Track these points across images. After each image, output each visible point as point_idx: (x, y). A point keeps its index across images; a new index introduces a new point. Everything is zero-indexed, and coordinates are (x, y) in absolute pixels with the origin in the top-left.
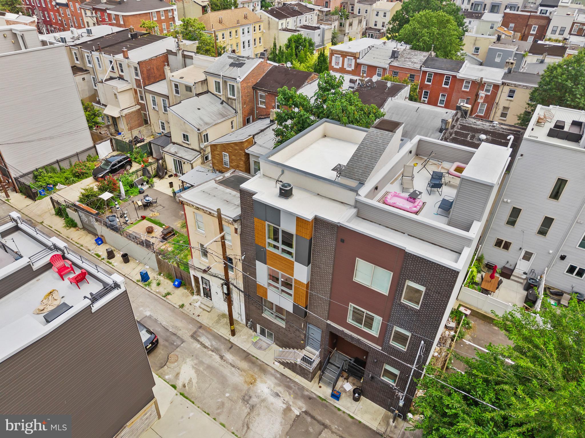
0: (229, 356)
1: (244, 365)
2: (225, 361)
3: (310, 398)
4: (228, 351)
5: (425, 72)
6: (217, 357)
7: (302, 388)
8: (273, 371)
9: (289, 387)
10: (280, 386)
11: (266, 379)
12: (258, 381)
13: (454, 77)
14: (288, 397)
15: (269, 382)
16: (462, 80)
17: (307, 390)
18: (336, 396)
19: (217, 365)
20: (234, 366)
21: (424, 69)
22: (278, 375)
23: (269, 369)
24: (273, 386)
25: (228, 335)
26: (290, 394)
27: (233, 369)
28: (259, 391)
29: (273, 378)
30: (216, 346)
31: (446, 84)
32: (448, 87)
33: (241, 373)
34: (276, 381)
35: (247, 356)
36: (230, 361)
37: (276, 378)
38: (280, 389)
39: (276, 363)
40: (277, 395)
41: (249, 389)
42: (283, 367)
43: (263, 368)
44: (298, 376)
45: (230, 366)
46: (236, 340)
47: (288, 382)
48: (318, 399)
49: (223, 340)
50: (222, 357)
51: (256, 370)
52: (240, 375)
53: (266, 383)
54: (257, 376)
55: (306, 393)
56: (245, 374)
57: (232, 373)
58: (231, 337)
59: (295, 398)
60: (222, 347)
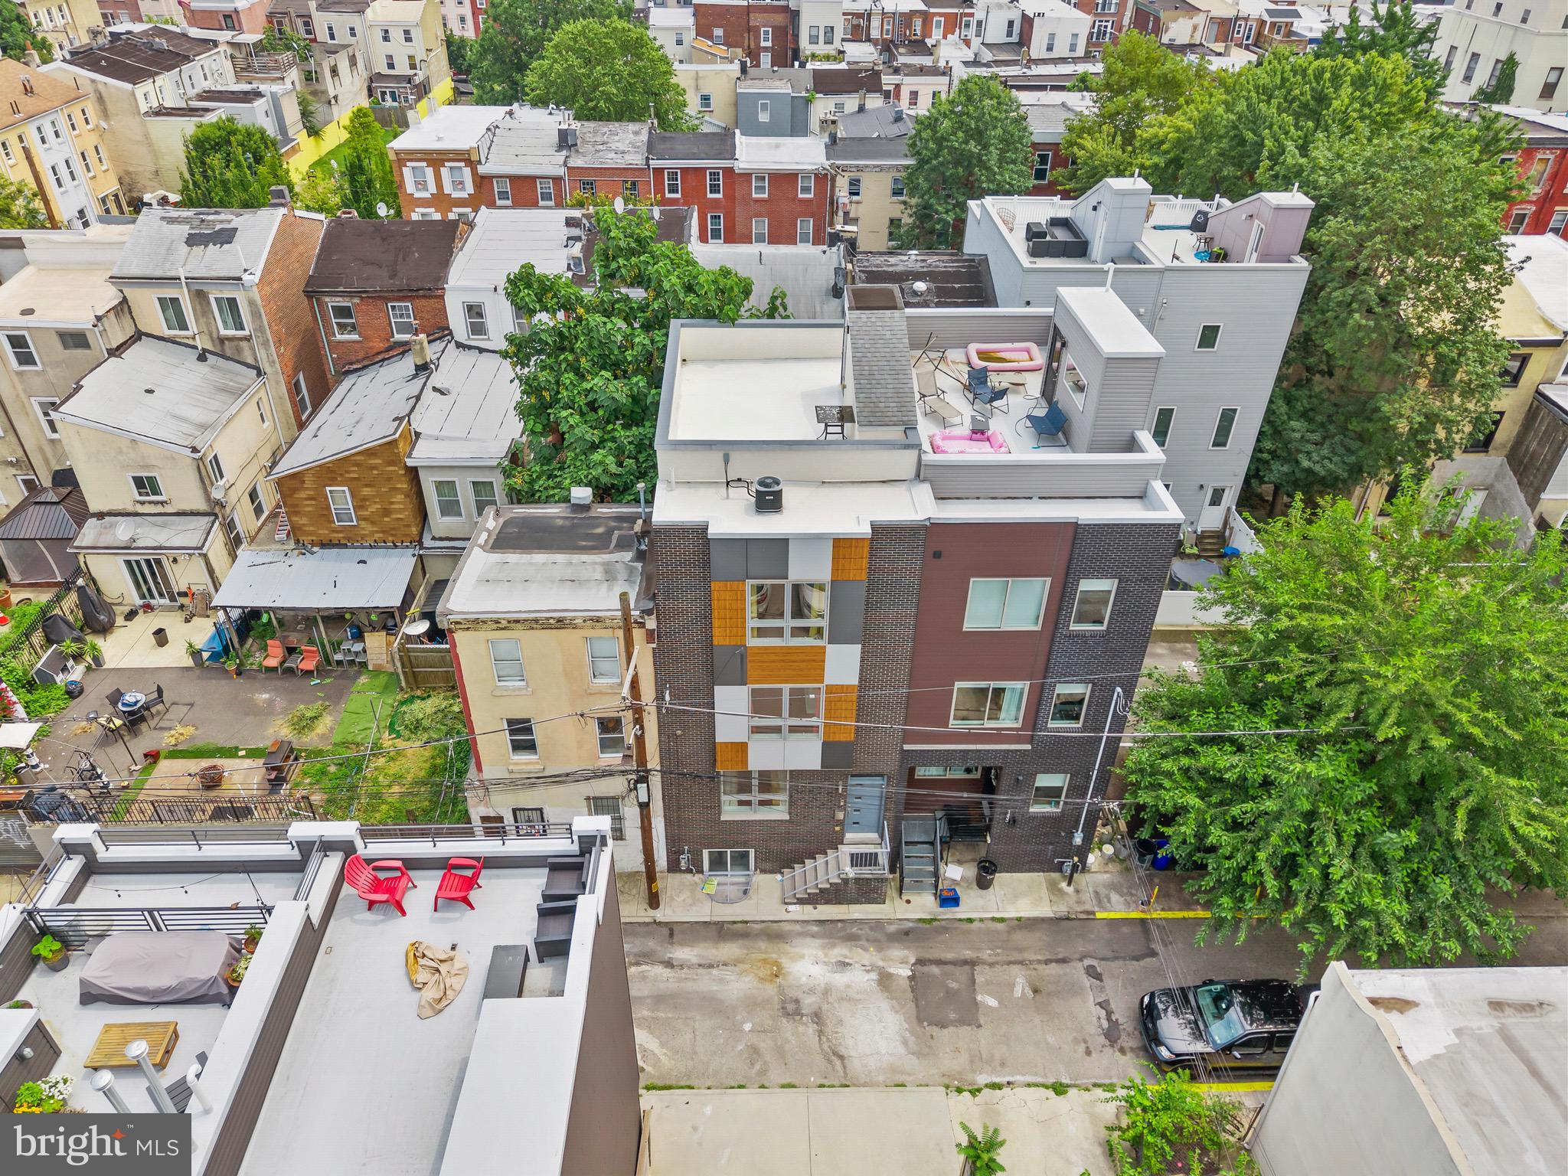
0: (682, 953)
1: (730, 950)
2: (682, 967)
3: (907, 933)
4: (672, 944)
5: (659, 171)
6: (659, 970)
7: (878, 924)
8: (798, 928)
9: (851, 938)
10: (834, 946)
11: (797, 950)
12: (785, 962)
13: (729, 171)
14: (869, 956)
15: (806, 951)
16: (747, 176)
17: (890, 922)
18: (950, 900)
19: (673, 986)
20: (711, 966)
21: (654, 163)
22: (815, 929)
23: (787, 927)
24: (820, 954)
25: (643, 913)
26: (865, 949)
27: (714, 971)
28: (804, 979)
29: (809, 940)
30: (636, 950)
31: (715, 189)
32: (720, 196)
33: (737, 969)
34: (819, 942)
35: (721, 931)
36: (695, 960)
37: (814, 936)
38: (840, 952)
39: (791, 908)
40: (844, 965)
41: (781, 989)
42: (810, 907)
43: (774, 933)
44: (853, 907)
45: (701, 971)
46: (668, 911)
47: (844, 929)
48: (920, 925)
49: (639, 929)
50: (669, 964)
51: (762, 945)
52: (740, 974)
53: (803, 957)
54: (774, 956)
55: (892, 928)
56: (747, 966)
57: (721, 981)
58: (652, 913)
59: (880, 950)
60: (651, 944)
